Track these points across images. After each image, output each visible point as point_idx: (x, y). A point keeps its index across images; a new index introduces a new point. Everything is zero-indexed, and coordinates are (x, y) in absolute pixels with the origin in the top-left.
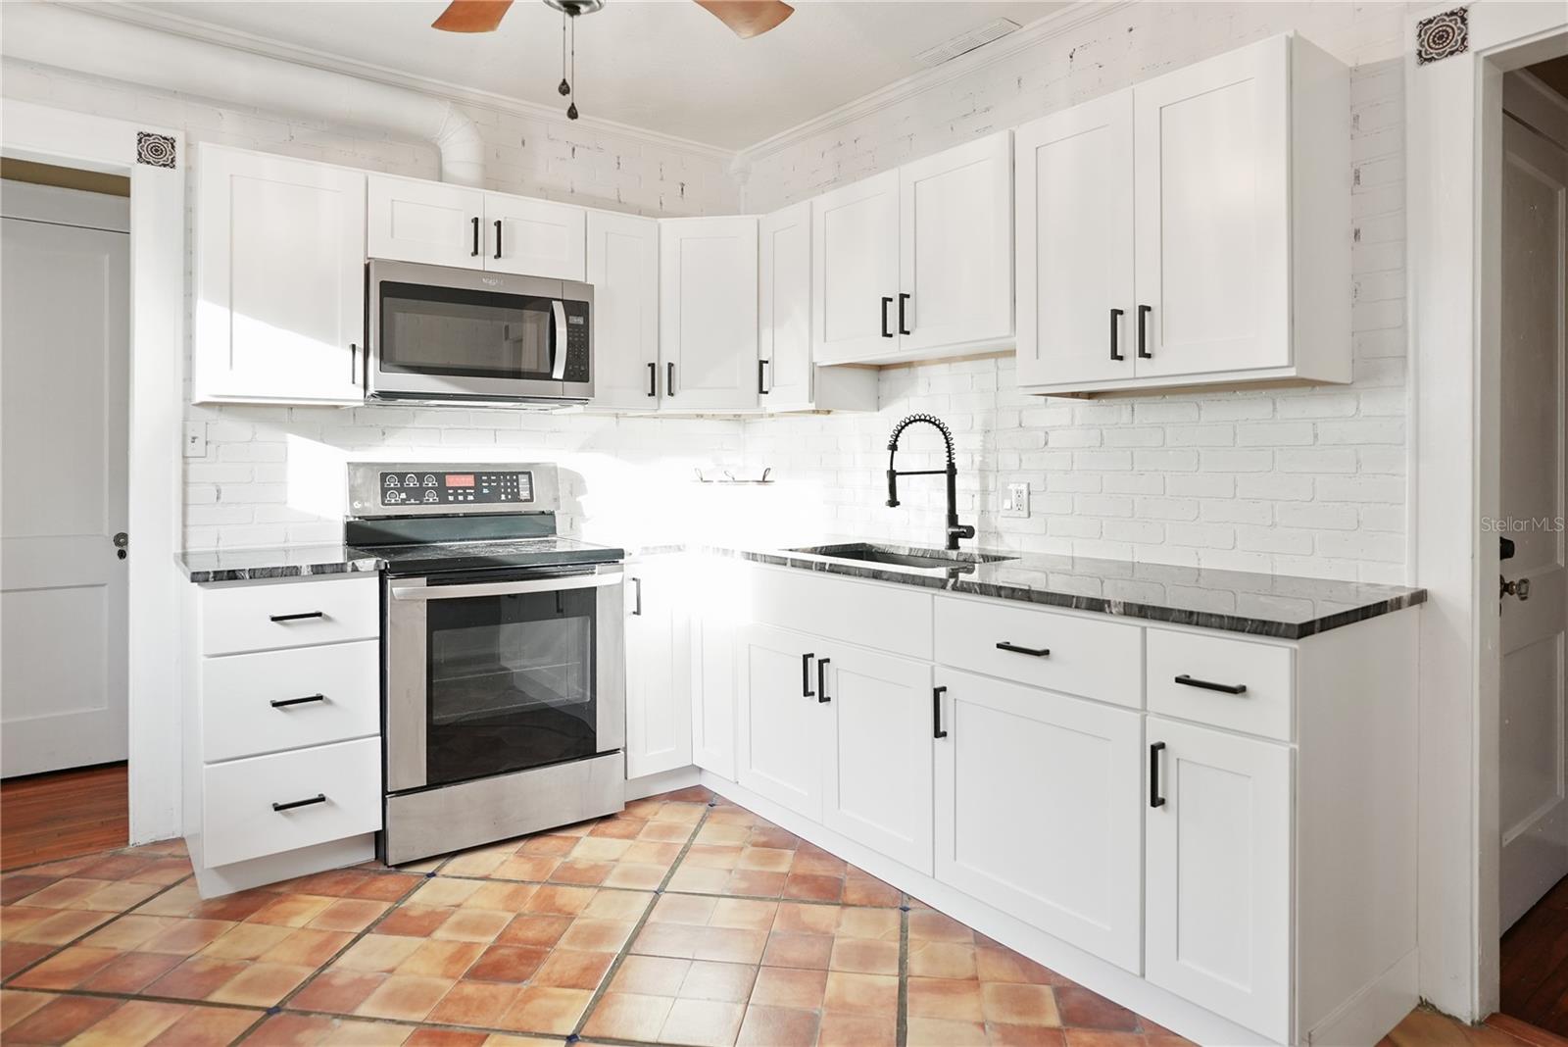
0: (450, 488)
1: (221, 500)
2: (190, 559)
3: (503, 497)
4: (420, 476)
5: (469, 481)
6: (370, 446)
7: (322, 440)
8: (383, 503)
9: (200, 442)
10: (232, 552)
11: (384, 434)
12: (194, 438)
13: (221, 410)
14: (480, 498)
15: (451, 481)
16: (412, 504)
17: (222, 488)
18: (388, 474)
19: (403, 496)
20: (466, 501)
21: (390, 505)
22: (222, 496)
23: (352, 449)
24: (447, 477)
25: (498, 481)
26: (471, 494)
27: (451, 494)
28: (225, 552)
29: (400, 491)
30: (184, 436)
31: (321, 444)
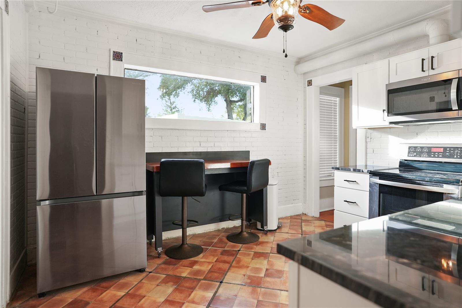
0: (433, 152)
1: (374, 153)
2: (368, 167)
3: (455, 157)
4: (422, 148)
5: (442, 150)
6: (413, 138)
7: (398, 137)
8: (408, 156)
9: (369, 138)
10: (376, 166)
11: (417, 134)
12: (368, 137)
13: (374, 130)
14: (444, 156)
15: (434, 150)
16: (417, 157)
17: (374, 150)
18: (411, 147)
19: (415, 154)
20: (438, 157)
21: (410, 156)
22: (374, 152)
23: (407, 139)
24: (432, 148)
25: (454, 150)
26: (441, 155)
27: (433, 154)
28: (375, 166)
29: (414, 152)
30: (366, 137)
31: (398, 138)
